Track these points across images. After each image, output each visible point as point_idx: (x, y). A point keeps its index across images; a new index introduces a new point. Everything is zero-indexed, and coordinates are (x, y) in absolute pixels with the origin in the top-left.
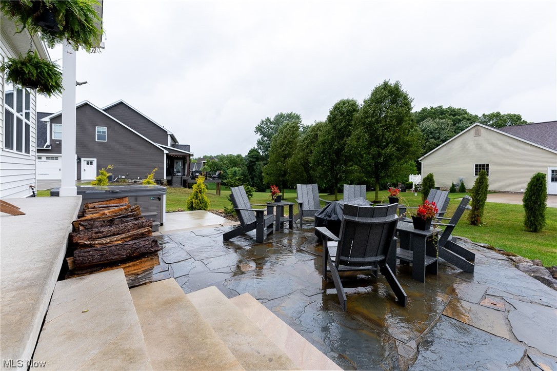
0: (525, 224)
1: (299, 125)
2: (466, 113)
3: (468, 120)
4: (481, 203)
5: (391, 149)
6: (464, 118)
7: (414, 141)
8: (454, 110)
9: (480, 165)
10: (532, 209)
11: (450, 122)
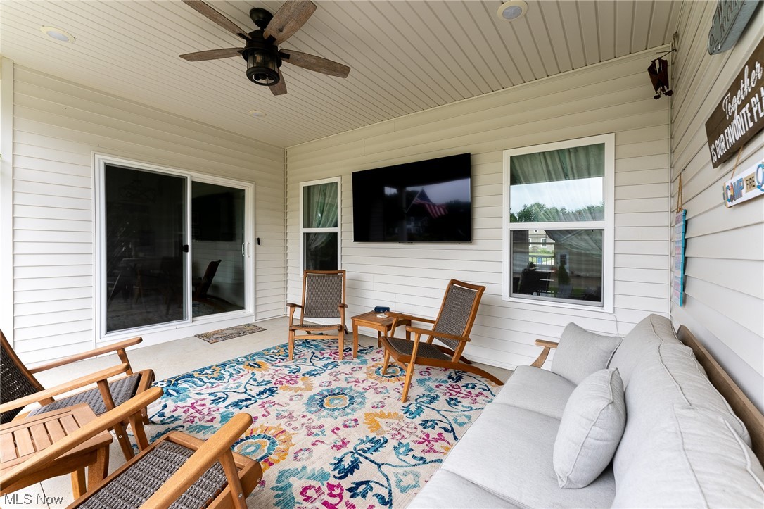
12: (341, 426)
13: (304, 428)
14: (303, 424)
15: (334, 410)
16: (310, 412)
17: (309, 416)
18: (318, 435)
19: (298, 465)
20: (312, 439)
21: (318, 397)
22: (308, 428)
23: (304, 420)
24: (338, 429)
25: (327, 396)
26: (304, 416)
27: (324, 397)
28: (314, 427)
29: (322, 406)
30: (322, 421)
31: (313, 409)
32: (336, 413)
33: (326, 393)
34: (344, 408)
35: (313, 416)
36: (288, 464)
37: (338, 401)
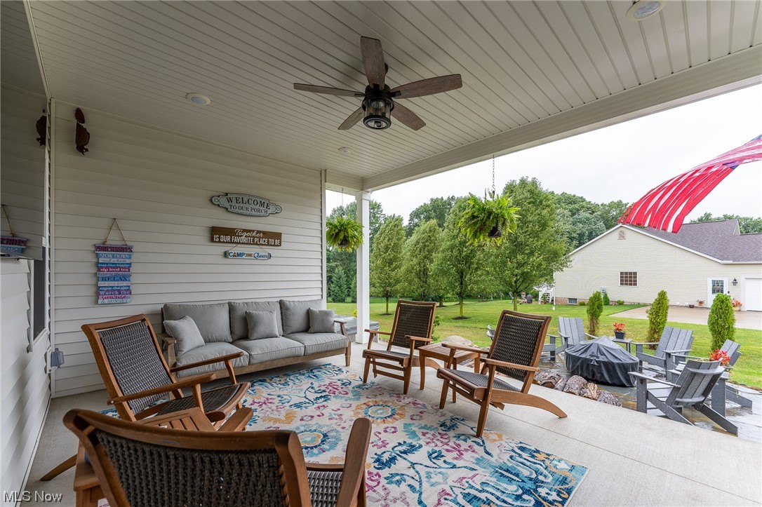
0: (713, 349)
1: (379, 215)
2: (584, 200)
3: (588, 208)
4: (661, 326)
5: (536, 259)
6: (583, 207)
7: (561, 249)
8: (569, 198)
9: (626, 273)
10: (720, 333)
11: (567, 213)
12: (316, 417)
13: (344, 419)
14: (345, 422)
15: (315, 431)
16: (337, 432)
17: (339, 429)
18: (335, 414)
19: (349, 402)
20: (339, 412)
21: (325, 446)
22: (341, 419)
23: (343, 425)
24: (319, 416)
25: (316, 447)
26: (343, 428)
27: (319, 445)
28: (336, 419)
29: (325, 436)
30: (329, 422)
31: (333, 434)
32: (314, 428)
33: (315, 451)
34: (305, 431)
35: (335, 427)
36: (355, 403)
37: (306, 439)
